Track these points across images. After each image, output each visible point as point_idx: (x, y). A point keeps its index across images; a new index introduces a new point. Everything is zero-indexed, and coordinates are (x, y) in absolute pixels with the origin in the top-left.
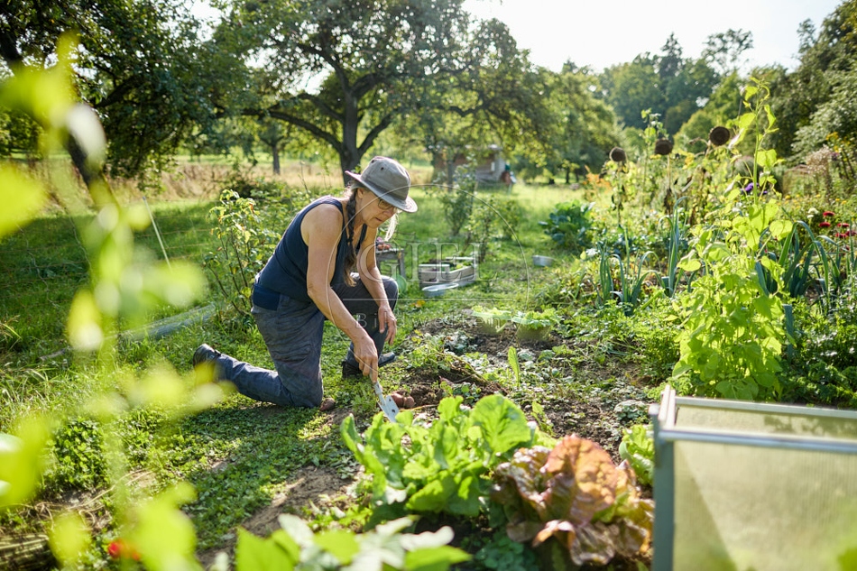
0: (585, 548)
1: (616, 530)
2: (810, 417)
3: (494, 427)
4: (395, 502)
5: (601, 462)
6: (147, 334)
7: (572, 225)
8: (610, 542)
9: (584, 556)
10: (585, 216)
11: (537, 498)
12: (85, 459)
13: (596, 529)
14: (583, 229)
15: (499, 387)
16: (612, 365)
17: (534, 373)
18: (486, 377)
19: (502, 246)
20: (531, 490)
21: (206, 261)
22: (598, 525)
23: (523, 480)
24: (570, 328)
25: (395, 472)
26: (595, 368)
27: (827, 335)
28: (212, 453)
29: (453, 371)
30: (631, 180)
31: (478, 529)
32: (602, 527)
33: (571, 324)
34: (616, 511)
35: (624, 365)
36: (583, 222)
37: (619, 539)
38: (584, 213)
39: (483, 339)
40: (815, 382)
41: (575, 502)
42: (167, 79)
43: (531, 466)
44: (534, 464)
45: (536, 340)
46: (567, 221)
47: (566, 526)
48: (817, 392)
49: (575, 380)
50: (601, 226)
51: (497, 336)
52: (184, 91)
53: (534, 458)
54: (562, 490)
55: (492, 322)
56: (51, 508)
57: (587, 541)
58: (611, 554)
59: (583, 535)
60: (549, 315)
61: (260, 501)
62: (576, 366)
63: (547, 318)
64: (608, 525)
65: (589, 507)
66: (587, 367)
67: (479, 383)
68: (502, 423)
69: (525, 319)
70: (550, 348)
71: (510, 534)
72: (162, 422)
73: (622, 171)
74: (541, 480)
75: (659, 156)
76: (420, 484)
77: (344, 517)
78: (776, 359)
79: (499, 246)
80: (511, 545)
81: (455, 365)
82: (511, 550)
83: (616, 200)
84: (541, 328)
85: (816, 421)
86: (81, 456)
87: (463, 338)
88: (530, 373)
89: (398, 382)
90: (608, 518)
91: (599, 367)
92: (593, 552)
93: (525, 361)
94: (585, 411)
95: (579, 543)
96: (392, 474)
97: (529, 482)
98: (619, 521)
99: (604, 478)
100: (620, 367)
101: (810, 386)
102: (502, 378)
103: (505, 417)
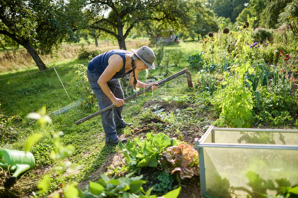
0: (185, 174)
1: (195, 168)
2: (253, 131)
3: (160, 142)
4: (134, 165)
5: (189, 151)
6: (60, 113)
7: (197, 60)
8: (193, 172)
9: (184, 177)
10: (201, 57)
11: (173, 161)
12: (48, 156)
13: (189, 169)
14: (200, 62)
15: (168, 123)
16: (205, 113)
17: (180, 117)
18: (164, 121)
19: (174, 69)
20: (171, 159)
21: (76, 88)
22: (189, 168)
23: (169, 157)
24: (194, 99)
25: (134, 156)
26: (199, 114)
27: (270, 99)
28: (84, 151)
29: (155, 119)
30: (216, 43)
31: (159, 170)
32: (191, 168)
33: (194, 98)
34: (195, 163)
35: (209, 112)
36: (200, 59)
37: (196, 171)
38: (200, 56)
39: (165, 107)
40: (262, 117)
41: (183, 162)
42: (56, 22)
43: (171, 152)
44: (172, 151)
45: (182, 106)
46: (195, 59)
47: (179, 169)
48: (262, 120)
49: (193, 119)
50: (207, 60)
51: (169, 105)
52: (62, 25)
53: (172, 150)
54: (180, 159)
55: (167, 100)
56: (41, 171)
57: (186, 172)
58: (193, 175)
59: (185, 171)
60: (185, 97)
61: (98, 165)
62: (193, 113)
63: (185, 98)
64: (192, 167)
65: (186, 163)
66: (197, 114)
67: (162, 122)
68: (163, 141)
69: (178, 99)
70: (185, 108)
71: (166, 171)
72: (68, 142)
73: (213, 40)
74: (174, 156)
75: (225, 34)
76: (141, 159)
77: (121, 169)
78: (250, 111)
79: (173, 69)
80: (166, 174)
81: (155, 117)
82: (166, 176)
83: (211, 50)
84: (183, 102)
85: (254, 132)
86: (46, 156)
87: (159, 107)
88: (179, 117)
89: (138, 124)
90: (192, 165)
91: (201, 113)
92: (187, 175)
93: (178, 113)
94: (194, 129)
95: (183, 173)
96: (133, 157)
97: (171, 157)
98: (196, 166)
99: (190, 155)
100: (207, 113)
101: (260, 118)
102: (169, 120)
103: (163, 139)
